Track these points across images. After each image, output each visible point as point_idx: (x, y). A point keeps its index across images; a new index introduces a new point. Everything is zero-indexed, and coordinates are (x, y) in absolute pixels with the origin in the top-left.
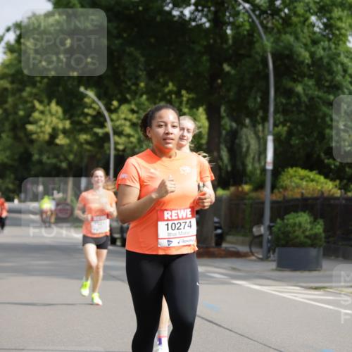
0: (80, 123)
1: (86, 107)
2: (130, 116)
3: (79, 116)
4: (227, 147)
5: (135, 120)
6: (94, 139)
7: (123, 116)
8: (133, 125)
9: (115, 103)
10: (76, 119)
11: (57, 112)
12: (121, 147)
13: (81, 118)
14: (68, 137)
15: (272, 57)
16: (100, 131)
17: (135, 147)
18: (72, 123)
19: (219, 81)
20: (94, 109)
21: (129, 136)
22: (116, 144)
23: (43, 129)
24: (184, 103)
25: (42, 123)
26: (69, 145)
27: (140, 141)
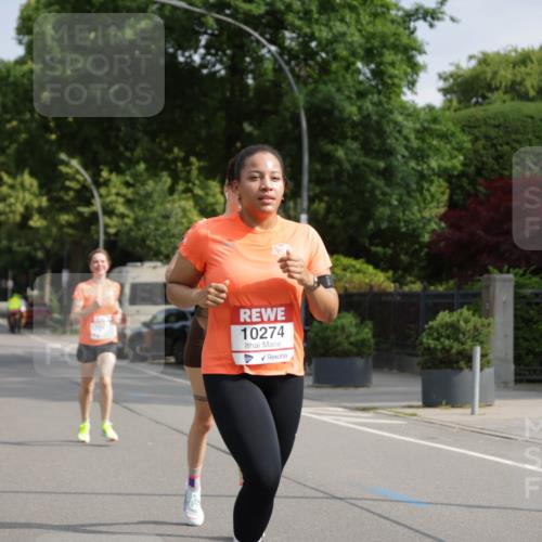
0: (60, 200)
1: (68, 179)
2: (124, 190)
3: (59, 191)
5: (130, 196)
6: (78, 220)
7: (114, 191)
8: (129, 202)
9: (105, 174)
10: (55, 194)
11: (31, 185)
12: (112, 231)
13: (62, 194)
14: (45, 218)
15: (306, 114)
16: (85, 210)
17: (131, 230)
18: (49, 200)
19: (239, 145)
20: (78, 181)
21: (123, 216)
22: (106, 226)
23: (13, 208)
25: (12, 200)
26: (47, 228)
27: (137, 222)
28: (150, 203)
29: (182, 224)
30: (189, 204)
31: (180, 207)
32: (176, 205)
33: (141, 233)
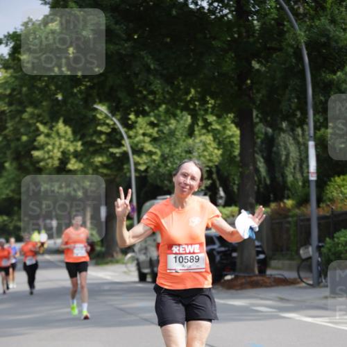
0: (93, 143)
1: (99, 125)
2: (150, 131)
3: (92, 135)
4: (263, 157)
5: (155, 135)
6: (111, 161)
7: (141, 132)
8: (154, 140)
9: (132, 117)
10: (89, 139)
11: (66, 133)
12: (142, 168)
13: (94, 138)
14: (81, 161)
15: (307, 48)
16: (116, 151)
17: (159, 166)
18: (82, 145)
19: (249, 82)
20: (108, 125)
21: (150, 153)
22: (137, 164)
23: (51, 154)
24: (210, 110)
25: (50, 147)
27: (164, 158)
28: (174, 140)
29: (204, 156)
30: (208, 138)
31: (201, 141)
32: (197, 141)
33: (168, 168)
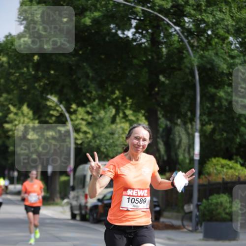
0: (47, 122)
1: (51, 110)
2: (86, 117)
3: (46, 117)
4: (163, 141)
5: (90, 120)
7: (80, 117)
8: (89, 124)
9: (74, 106)
10: (43, 119)
11: (28, 113)
12: (79, 142)
13: (48, 119)
15: (198, 70)
17: (90, 142)
18: (40, 122)
19: (156, 89)
20: (58, 111)
21: (85, 133)
24: (129, 106)
25: (16, 122)
27: (95, 137)
28: (102, 125)
30: (126, 126)
31: (121, 127)
32: (119, 126)
33: (96, 144)
